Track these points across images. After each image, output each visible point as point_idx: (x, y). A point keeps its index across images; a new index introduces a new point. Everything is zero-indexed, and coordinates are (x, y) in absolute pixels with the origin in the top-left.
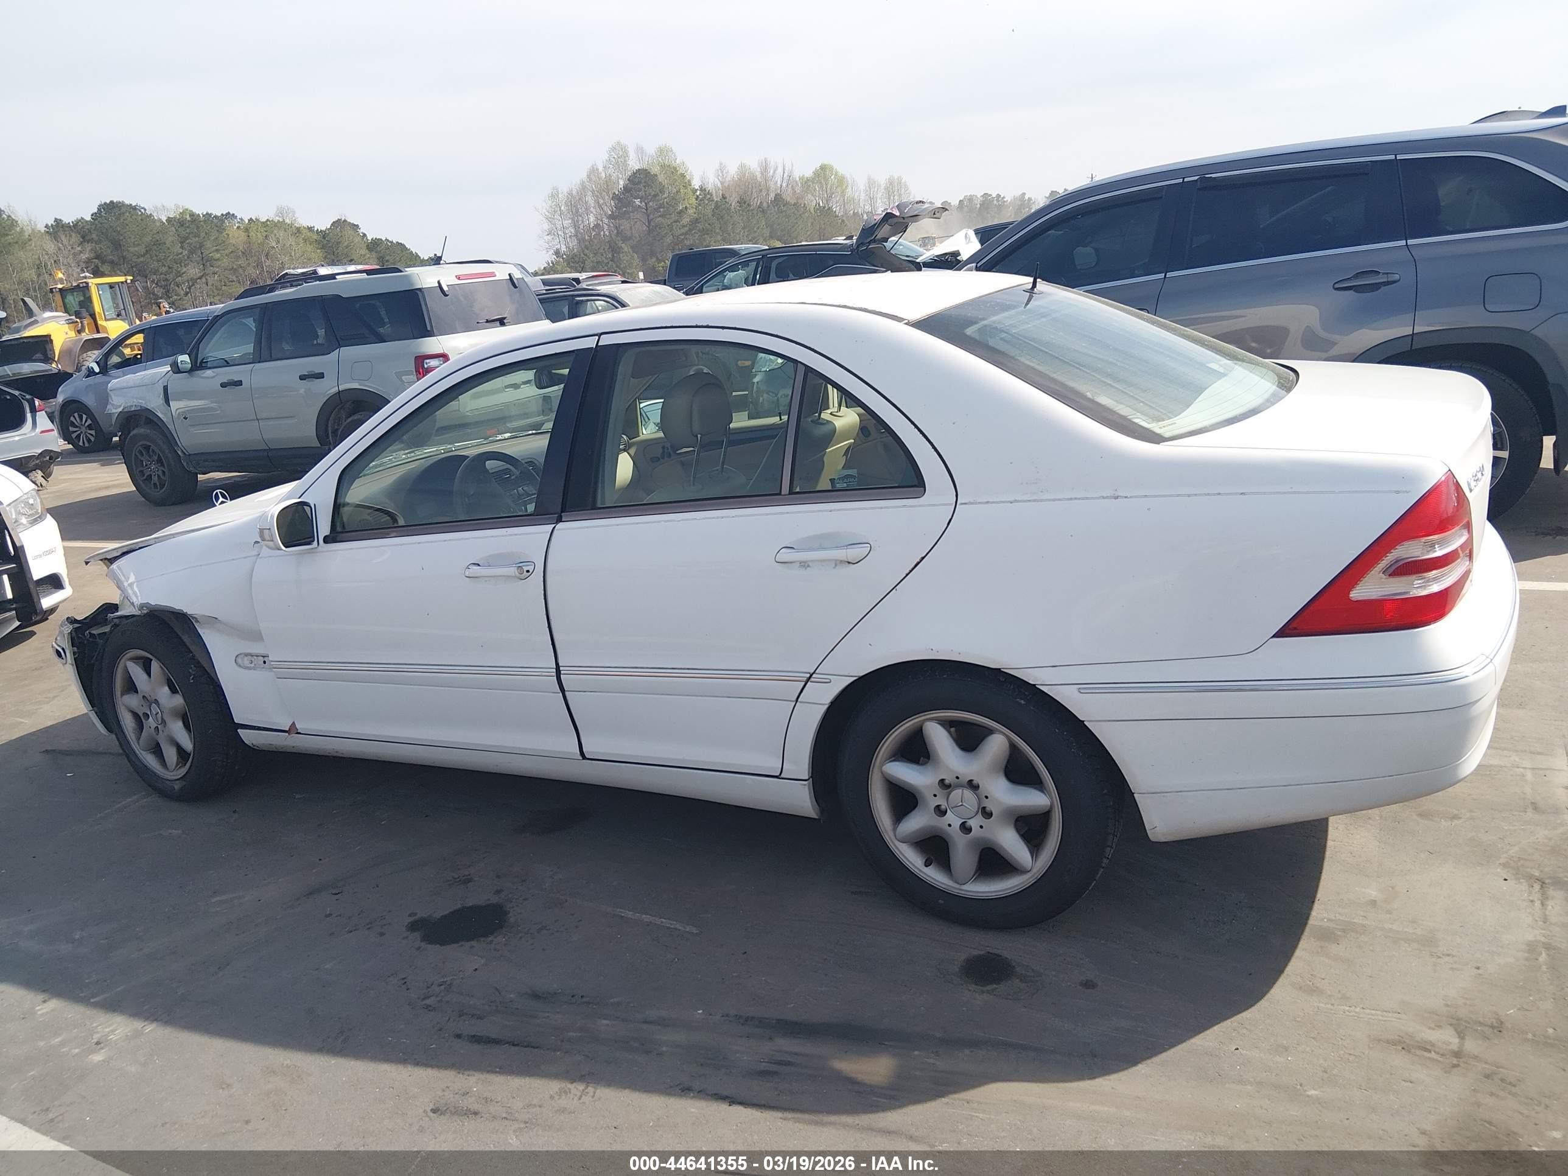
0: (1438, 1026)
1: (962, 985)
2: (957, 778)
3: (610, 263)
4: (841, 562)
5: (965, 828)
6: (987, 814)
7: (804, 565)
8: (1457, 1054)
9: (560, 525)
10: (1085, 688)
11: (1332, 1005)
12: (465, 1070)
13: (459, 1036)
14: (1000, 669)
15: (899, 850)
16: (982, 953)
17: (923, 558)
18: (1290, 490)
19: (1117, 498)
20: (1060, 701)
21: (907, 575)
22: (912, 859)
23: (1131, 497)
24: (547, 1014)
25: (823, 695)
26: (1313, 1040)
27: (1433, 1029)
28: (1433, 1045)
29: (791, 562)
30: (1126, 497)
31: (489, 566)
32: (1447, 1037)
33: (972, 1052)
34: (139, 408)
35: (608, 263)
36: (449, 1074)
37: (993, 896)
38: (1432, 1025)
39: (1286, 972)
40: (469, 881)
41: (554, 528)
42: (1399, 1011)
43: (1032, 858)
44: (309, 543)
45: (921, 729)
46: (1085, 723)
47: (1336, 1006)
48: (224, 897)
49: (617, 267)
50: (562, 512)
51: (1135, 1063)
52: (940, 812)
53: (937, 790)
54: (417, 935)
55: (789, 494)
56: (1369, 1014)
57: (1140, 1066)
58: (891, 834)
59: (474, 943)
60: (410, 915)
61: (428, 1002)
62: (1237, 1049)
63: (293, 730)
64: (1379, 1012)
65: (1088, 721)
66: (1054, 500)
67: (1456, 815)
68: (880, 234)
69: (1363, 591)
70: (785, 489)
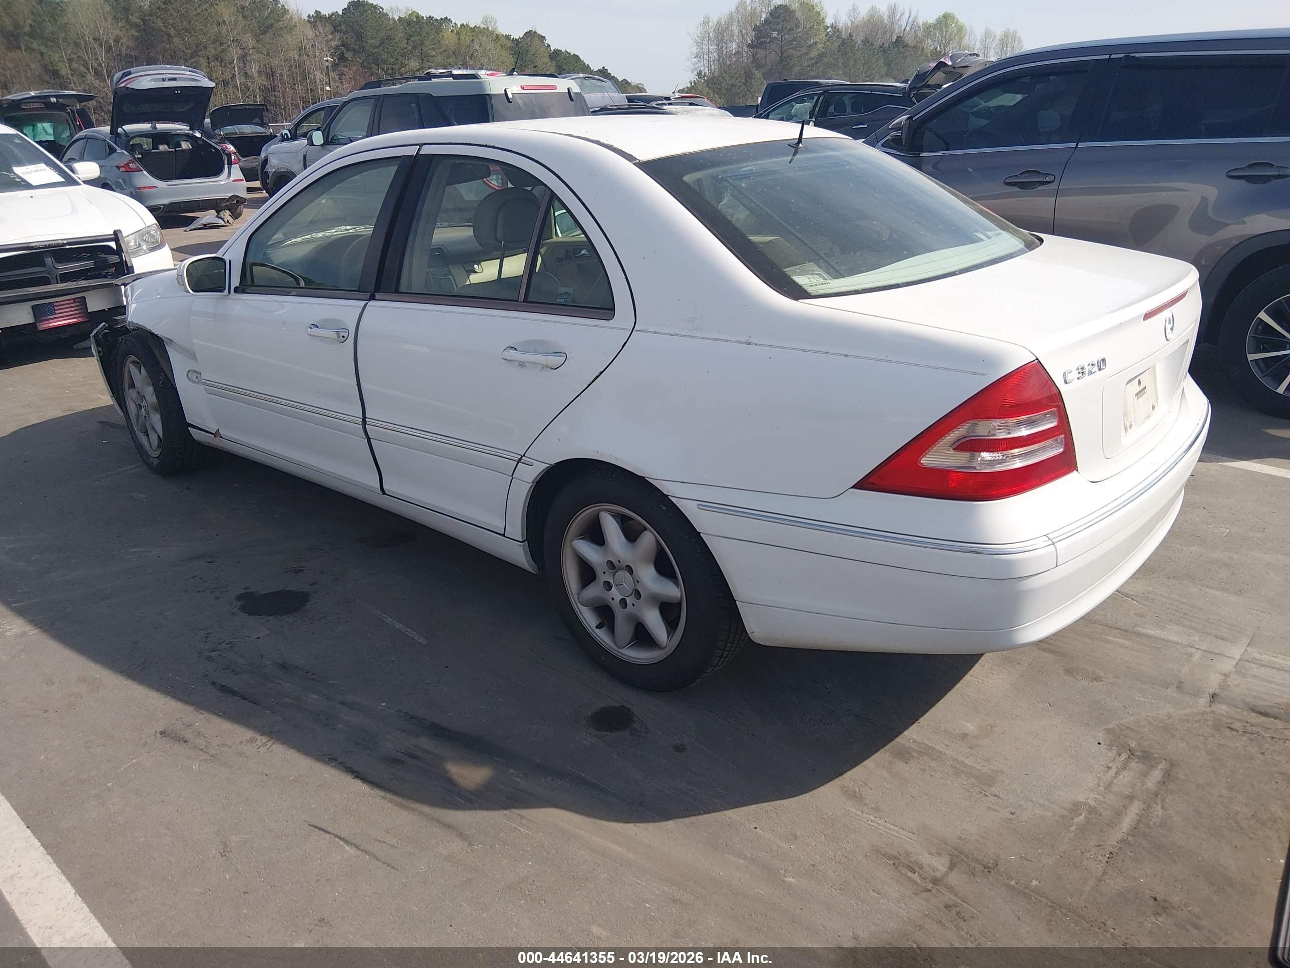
0: (937, 853)
1: (585, 726)
2: (619, 562)
3: (743, 86)
4: (547, 367)
5: (623, 602)
6: (638, 595)
7: (522, 364)
8: (936, 881)
9: (371, 303)
10: (704, 505)
11: (862, 812)
12: (200, 709)
13: (214, 684)
14: (644, 477)
15: (580, 611)
16: (617, 705)
17: (601, 373)
18: (886, 358)
19: (749, 344)
20: (684, 512)
21: (589, 385)
22: (589, 619)
23: (760, 345)
24: (281, 682)
25: (530, 474)
26: (823, 836)
27: (932, 855)
28: (921, 867)
29: (513, 361)
30: (756, 344)
31: (324, 328)
32: (938, 864)
33: (553, 780)
34: (286, 170)
35: (741, 86)
36: (189, 709)
37: (638, 662)
38: (934, 852)
39: (844, 776)
40: (301, 571)
41: (367, 303)
42: (915, 832)
43: (668, 638)
44: (221, 291)
45: (598, 515)
46: (701, 534)
47: (864, 814)
48: (139, 549)
49: (748, 90)
50: (375, 291)
51: (668, 819)
52: (608, 586)
53: (606, 568)
54: (239, 604)
55: (524, 302)
56: (886, 828)
57: (670, 822)
58: (576, 597)
59: (271, 618)
60: (245, 589)
61: (213, 654)
62: (756, 828)
63: (216, 434)
64: (897, 829)
65: (704, 534)
66: (703, 338)
67: (1100, 678)
68: (932, 81)
69: (930, 460)
70: (522, 298)
